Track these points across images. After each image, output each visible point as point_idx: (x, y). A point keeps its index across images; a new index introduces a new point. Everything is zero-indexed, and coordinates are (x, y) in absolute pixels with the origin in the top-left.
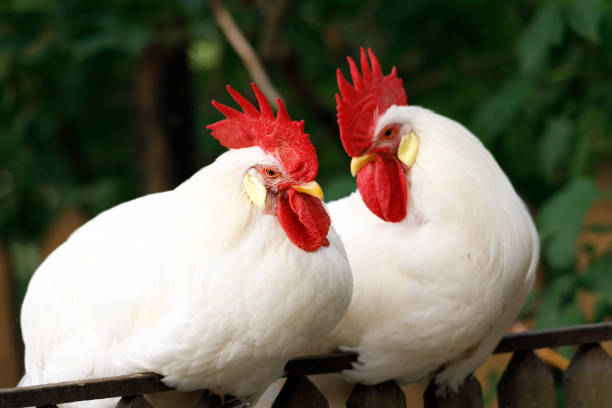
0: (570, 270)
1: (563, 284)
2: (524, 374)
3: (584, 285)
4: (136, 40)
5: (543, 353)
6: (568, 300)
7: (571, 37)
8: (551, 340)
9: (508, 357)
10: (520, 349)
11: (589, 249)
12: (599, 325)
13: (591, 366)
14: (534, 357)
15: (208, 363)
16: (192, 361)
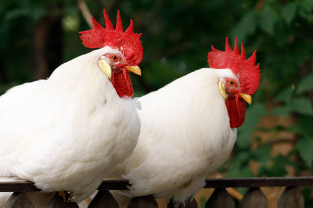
0: (247, 149)
1: (243, 156)
2: (220, 200)
3: (254, 157)
4: (38, 13)
5: (230, 190)
6: (245, 164)
7: (259, 31)
8: (235, 184)
9: (212, 190)
10: (218, 187)
11: (258, 139)
12: (261, 178)
13: (254, 199)
14: (226, 191)
15: (60, 176)
16: (51, 175)
